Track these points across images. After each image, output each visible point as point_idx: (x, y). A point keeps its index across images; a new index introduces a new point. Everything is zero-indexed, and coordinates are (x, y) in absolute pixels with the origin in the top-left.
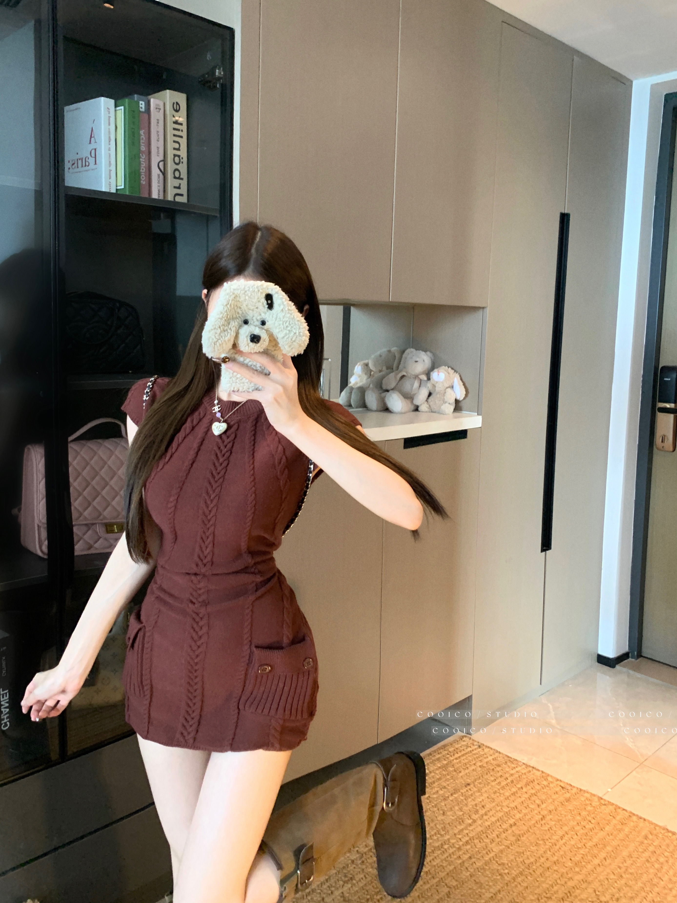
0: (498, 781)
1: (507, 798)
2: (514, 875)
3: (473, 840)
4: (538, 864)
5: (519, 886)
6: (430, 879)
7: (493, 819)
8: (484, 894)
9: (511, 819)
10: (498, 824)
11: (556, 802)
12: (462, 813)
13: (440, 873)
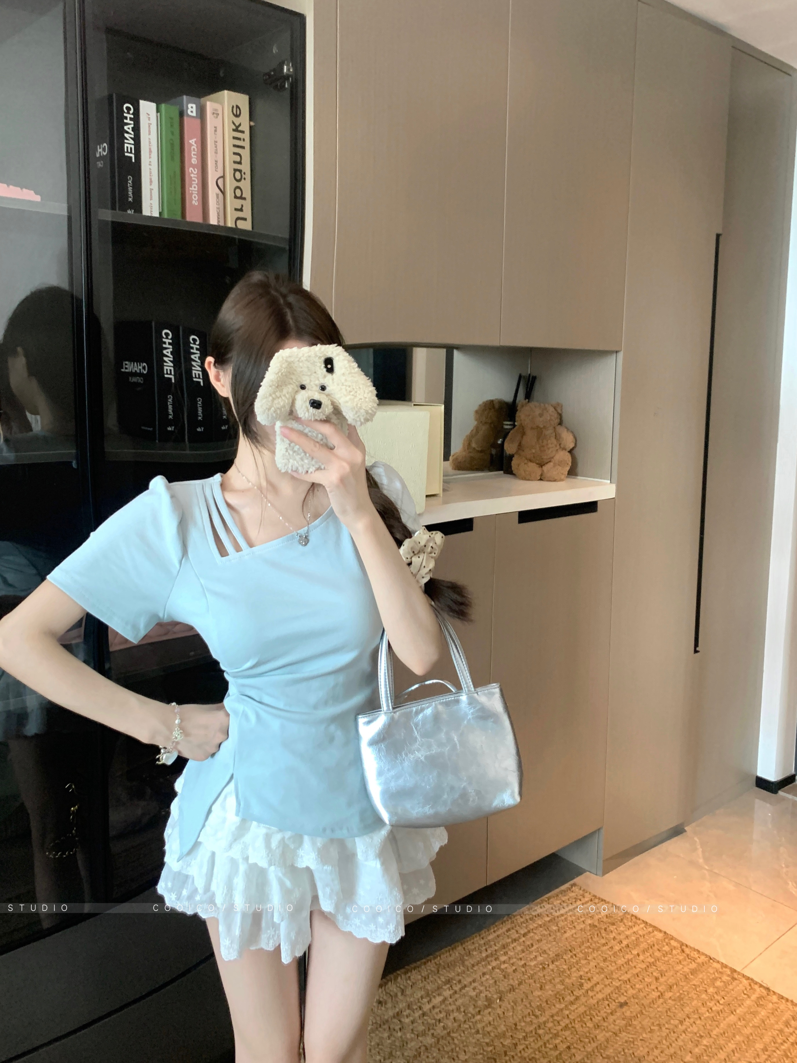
0: (610, 945)
9: (622, 996)
10: (606, 1003)
11: (678, 974)
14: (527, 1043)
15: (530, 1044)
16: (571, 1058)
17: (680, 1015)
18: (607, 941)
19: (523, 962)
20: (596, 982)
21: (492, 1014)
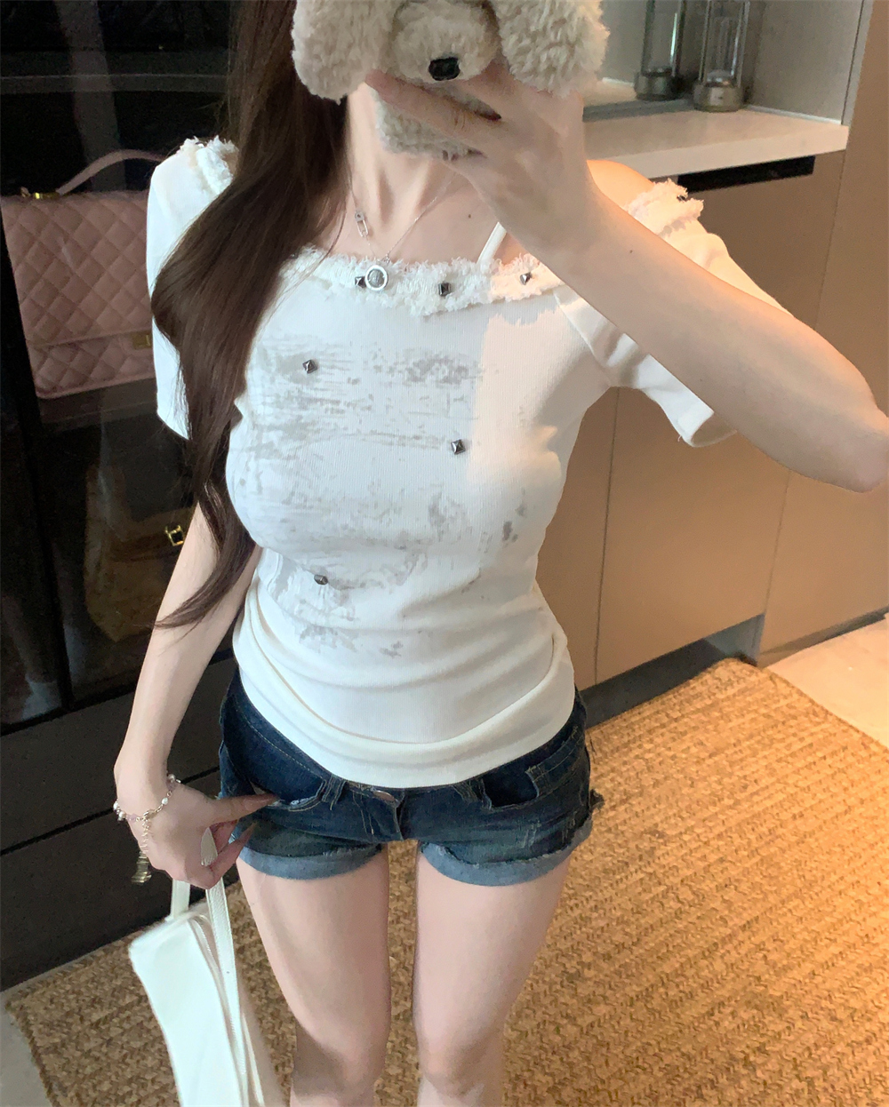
0: (788, 741)
1: (797, 772)
2: (784, 897)
3: (731, 831)
4: (826, 883)
5: (789, 915)
6: (654, 886)
7: (768, 803)
8: (732, 919)
9: (797, 805)
10: (775, 811)
11: (875, 787)
12: (721, 787)
13: (671, 878)
14: (669, 848)
15: (672, 850)
16: (722, 872)
17: (870, 838)
18: (785, 736)
19: (671, 753)
20: (763, 786)
21: (628, 811)
